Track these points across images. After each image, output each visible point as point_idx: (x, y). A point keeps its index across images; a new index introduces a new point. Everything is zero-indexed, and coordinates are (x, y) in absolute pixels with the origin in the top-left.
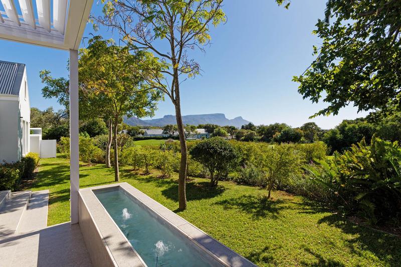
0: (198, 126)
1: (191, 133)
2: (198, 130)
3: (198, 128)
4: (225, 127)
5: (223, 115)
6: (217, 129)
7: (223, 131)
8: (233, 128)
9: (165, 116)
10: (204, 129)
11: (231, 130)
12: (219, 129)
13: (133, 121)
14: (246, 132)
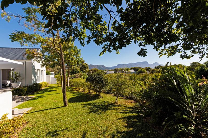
0: (131, 68)
1: (127, 72)
2: (130, 70)
3: (131, 69)
4: (145, 68)
5: (147, 62)
6: (140, 69)
7: (143, 70)
8: (150, 68)
9: (118, 65)
10: (133, 70)
11: (148, 69)
12: (141, 69)
13: (104, 68)
14: (157, 70)
